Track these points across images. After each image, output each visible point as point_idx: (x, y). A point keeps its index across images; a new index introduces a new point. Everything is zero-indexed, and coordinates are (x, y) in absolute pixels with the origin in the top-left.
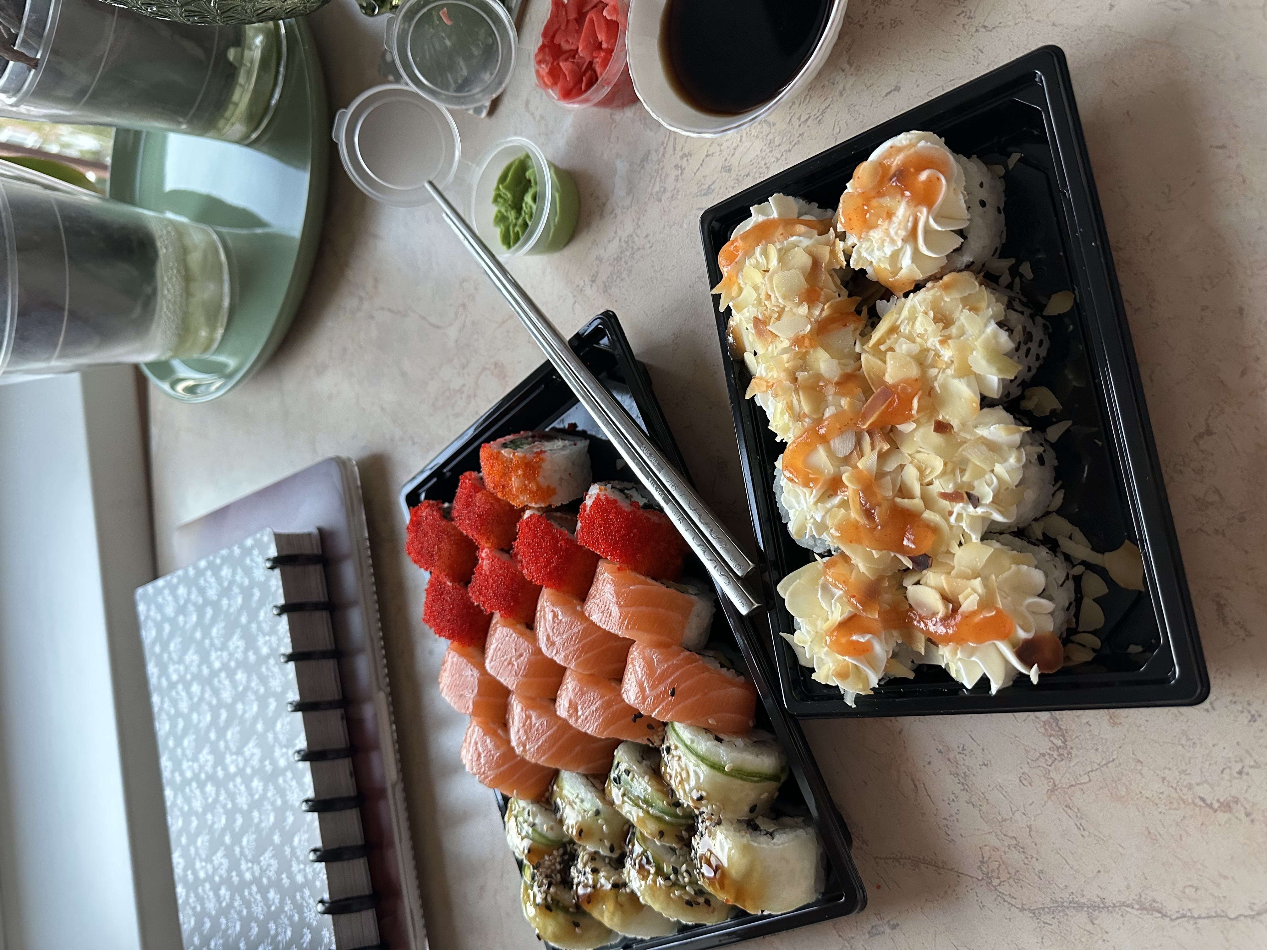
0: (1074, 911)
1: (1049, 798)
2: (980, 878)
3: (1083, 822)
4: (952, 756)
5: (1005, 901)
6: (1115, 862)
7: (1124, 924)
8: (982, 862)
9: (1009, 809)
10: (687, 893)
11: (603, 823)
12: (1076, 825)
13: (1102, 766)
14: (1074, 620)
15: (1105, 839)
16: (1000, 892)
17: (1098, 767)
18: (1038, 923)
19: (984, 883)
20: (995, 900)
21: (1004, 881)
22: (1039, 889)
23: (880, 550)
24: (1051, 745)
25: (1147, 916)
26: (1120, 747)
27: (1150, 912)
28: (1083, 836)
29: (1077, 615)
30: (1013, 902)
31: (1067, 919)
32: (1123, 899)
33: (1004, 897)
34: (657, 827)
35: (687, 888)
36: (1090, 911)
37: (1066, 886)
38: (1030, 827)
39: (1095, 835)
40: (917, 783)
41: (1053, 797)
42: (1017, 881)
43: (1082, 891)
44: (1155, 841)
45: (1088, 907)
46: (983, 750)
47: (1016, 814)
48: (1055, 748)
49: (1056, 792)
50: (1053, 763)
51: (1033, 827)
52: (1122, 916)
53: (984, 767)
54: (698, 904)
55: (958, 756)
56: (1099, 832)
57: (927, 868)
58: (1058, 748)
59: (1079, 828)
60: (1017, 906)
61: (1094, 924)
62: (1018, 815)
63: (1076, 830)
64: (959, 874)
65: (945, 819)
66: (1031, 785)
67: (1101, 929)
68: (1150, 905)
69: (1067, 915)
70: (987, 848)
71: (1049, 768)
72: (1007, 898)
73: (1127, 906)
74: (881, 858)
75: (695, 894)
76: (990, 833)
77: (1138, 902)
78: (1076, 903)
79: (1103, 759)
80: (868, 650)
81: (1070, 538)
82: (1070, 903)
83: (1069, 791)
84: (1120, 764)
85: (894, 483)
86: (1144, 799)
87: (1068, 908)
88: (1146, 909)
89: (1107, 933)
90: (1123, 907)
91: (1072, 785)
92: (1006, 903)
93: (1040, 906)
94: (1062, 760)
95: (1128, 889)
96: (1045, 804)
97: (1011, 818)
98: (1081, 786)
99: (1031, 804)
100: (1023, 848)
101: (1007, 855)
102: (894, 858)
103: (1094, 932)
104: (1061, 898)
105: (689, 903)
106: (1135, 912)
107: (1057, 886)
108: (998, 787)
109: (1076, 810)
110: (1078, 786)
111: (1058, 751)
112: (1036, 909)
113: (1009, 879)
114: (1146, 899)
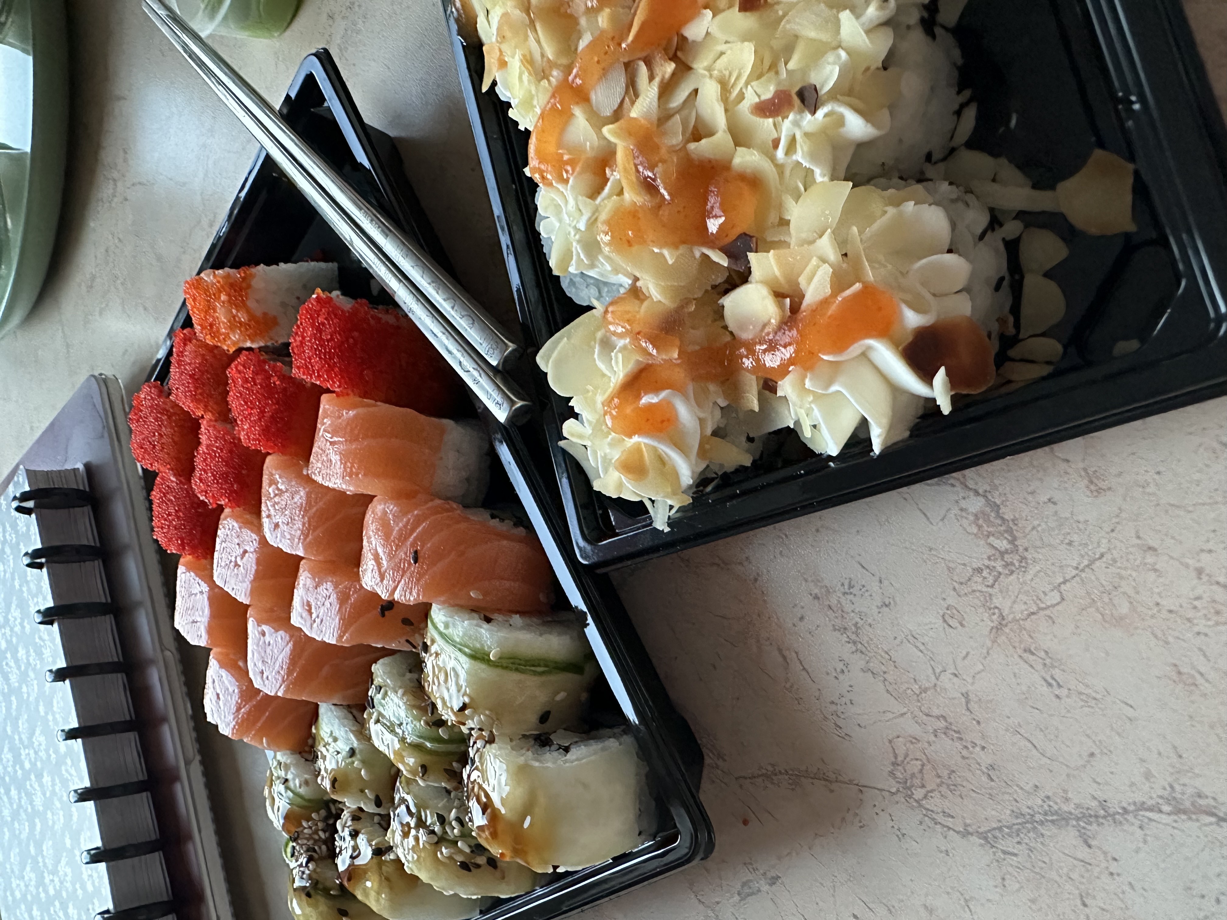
0: (1054, 830)
1: (994, 641)
2: (894, 790)
3: (1057, 673)
4: (834, 601)
5: (936, 823)
6: (1119, 734)
7: (1145, 842)
8: (894, 764)
9: (930, 670)
10: (461, 851)
11: (360, 767)
12: (1046, 680)
13: (1083, 571)
14: (1011, 319)
15: (1098, 696)
16: (928, 810)
17: (1075, 572)
18: (994, 853)
19: (900, 798)
20: (921, 823)
21: (932, 791)
22: (991, 797)
23: (676, 247)
24: (991, 552)
25: (1190, 823)
26: (1113, 531)
27: (1194, 817)
28: (1057, 697)
29: (1016, 310)
30: (949, 822)
31: (1042, 843)
32: (1139, 797)
33: (934, 816)
34: (419, 760)
35: (459, 844)
36: (1082, 824)
37: (1036, 786)
38: (966, 695)
39: (1081, 693)
40: (786, 653)
41: (1002, 639)
42: (953, 787)
43: (1065, 791)
44: (1193, 688)
45: (1078, 819)
46: (881, 582)
47: (942, 677)
48: (997, 554)
49: (1007, 630)
50: (995, 581)
51: (972, 696)
52: (1141, 827)
53: (885, 609)
54: (478, 866)
55: (843, 600)
56: (1087, 686)
57: (813, 784)
58: (1002, 554)
59: (1050, 685)
60: (957, 829)
61: (1090, 846)
62: (945, 678)
63: (1045, 689)
64: (861, 788)
65: (832, 703)
66: (962, 625)
67: (1105, 853)
68: (1193, 804)
69: (1043, 835)
70: (900, 739)
71: (989, 589)
72: (940, 818)
73: (1150, 809)
74: (745, 778)
75: (472, 852)
76: (903, 715)
77: (1168, 802)
78: (1056, 813)
79: (1082, 556)
80: (668, 420)
81: (994, 180)
82: (1046, 814)
83: (1028, 624)
84: (1115, 561)
85: (685, 123)
86: (1165, 614)
87: (1042, 823)
88: (1185, 812)
89: (1115, 859)
90: (1141, 813)
91: (1033, 613)
92: (938, 826)
93: (995, 825)
94: (1012, 572)
95: (1147, 779)
96: (988, 653)
97: (935, 685)
98: (1047, 612)
99: (964, 658)
100: (958, 732)
101: (932, 748)
102: (762, 775)
103: (1092, 861)
104: (1029, 807)
105: (465, 866)
106: (1164, 818)
107: (1021, 788)
108: (910, 637)
109: (1042, 654)
110: (1042, 613)
111: (1003, 559)
112: (989, 831)
113: (939, 785)
114: (1183, 794)
